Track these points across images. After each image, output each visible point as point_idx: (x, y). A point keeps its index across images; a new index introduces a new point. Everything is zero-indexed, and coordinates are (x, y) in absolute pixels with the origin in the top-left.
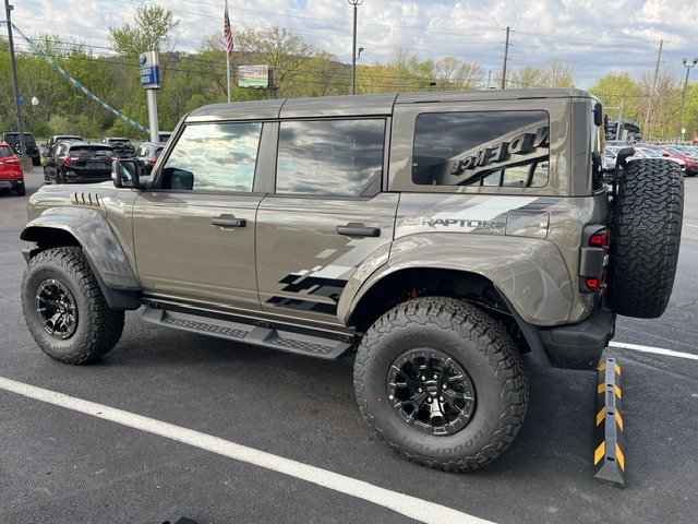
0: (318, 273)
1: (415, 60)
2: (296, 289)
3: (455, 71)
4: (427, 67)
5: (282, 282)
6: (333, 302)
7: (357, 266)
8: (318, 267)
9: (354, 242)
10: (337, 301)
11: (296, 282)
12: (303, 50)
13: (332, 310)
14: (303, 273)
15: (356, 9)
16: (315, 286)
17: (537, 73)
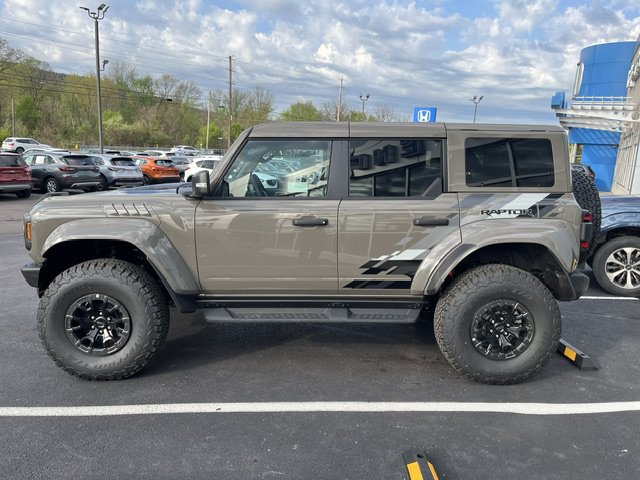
0: (396, 257)
1: (132, 75)
2: (375, 271)
3: (174, 89)
4: (146, 83)
5: (362, 267)
6: (408, 279)
7: (431, 249)
8: (397, 252)
9: (428, 230)
10: (412, 277)
11: (376, 266)
12: (9, 55)
13: (407, 285)
14: (383, 258)
15: (97, 23)
16: (394, 268)
17: (244, 96)
